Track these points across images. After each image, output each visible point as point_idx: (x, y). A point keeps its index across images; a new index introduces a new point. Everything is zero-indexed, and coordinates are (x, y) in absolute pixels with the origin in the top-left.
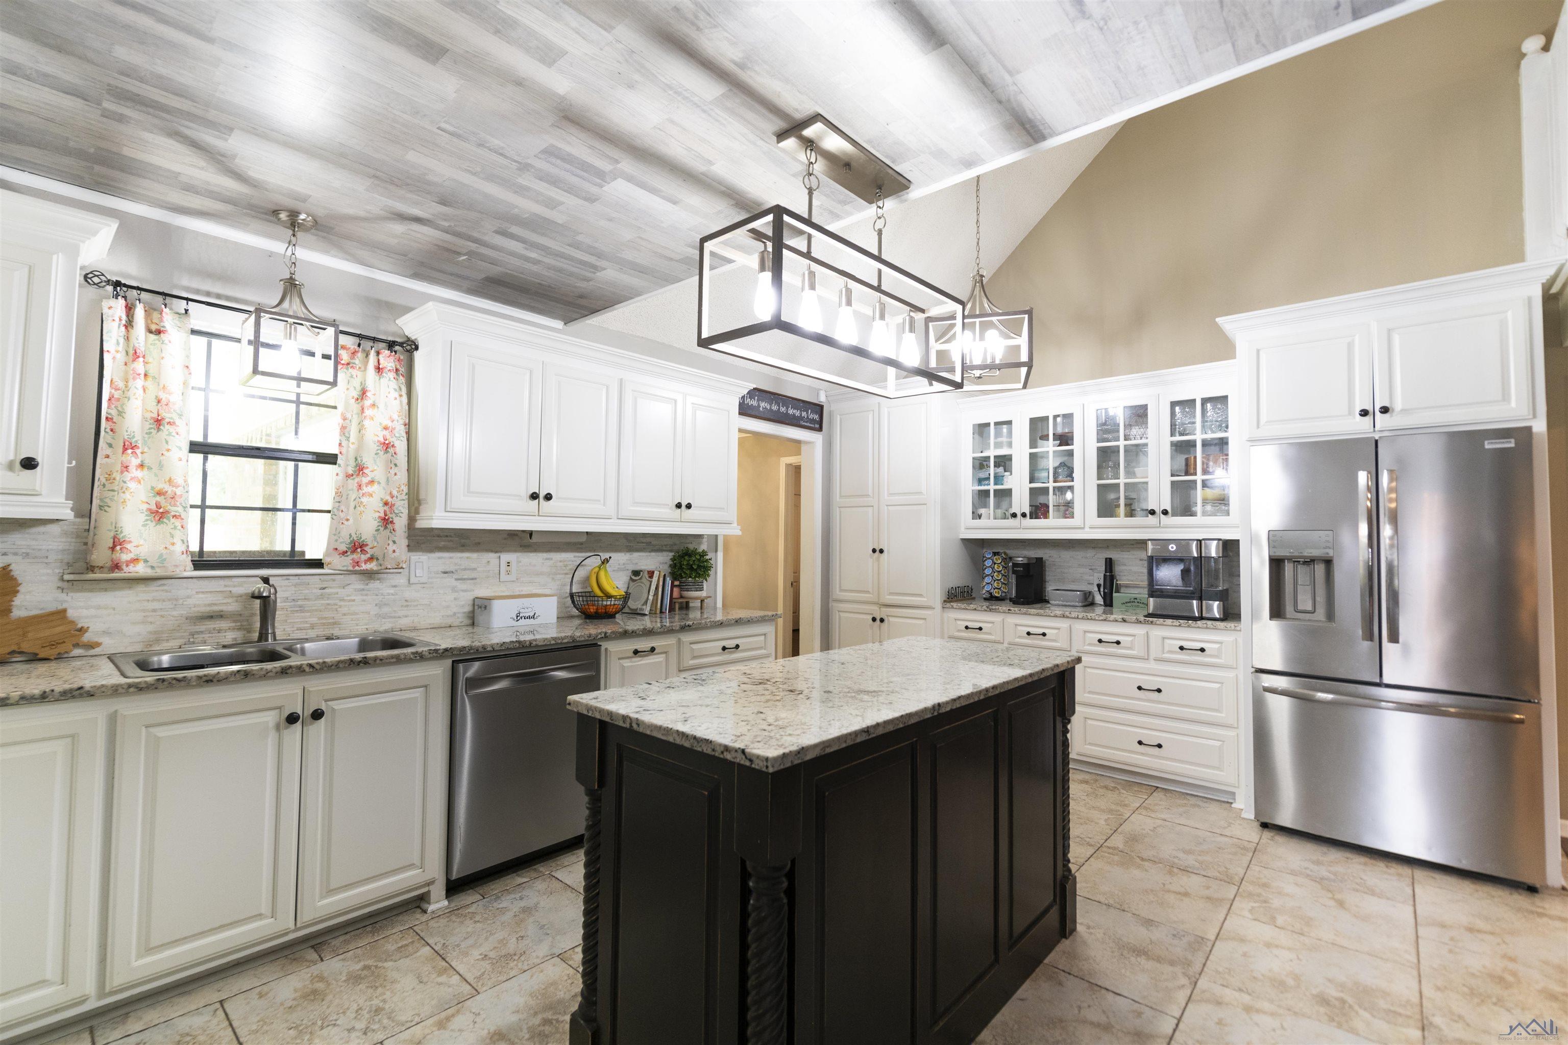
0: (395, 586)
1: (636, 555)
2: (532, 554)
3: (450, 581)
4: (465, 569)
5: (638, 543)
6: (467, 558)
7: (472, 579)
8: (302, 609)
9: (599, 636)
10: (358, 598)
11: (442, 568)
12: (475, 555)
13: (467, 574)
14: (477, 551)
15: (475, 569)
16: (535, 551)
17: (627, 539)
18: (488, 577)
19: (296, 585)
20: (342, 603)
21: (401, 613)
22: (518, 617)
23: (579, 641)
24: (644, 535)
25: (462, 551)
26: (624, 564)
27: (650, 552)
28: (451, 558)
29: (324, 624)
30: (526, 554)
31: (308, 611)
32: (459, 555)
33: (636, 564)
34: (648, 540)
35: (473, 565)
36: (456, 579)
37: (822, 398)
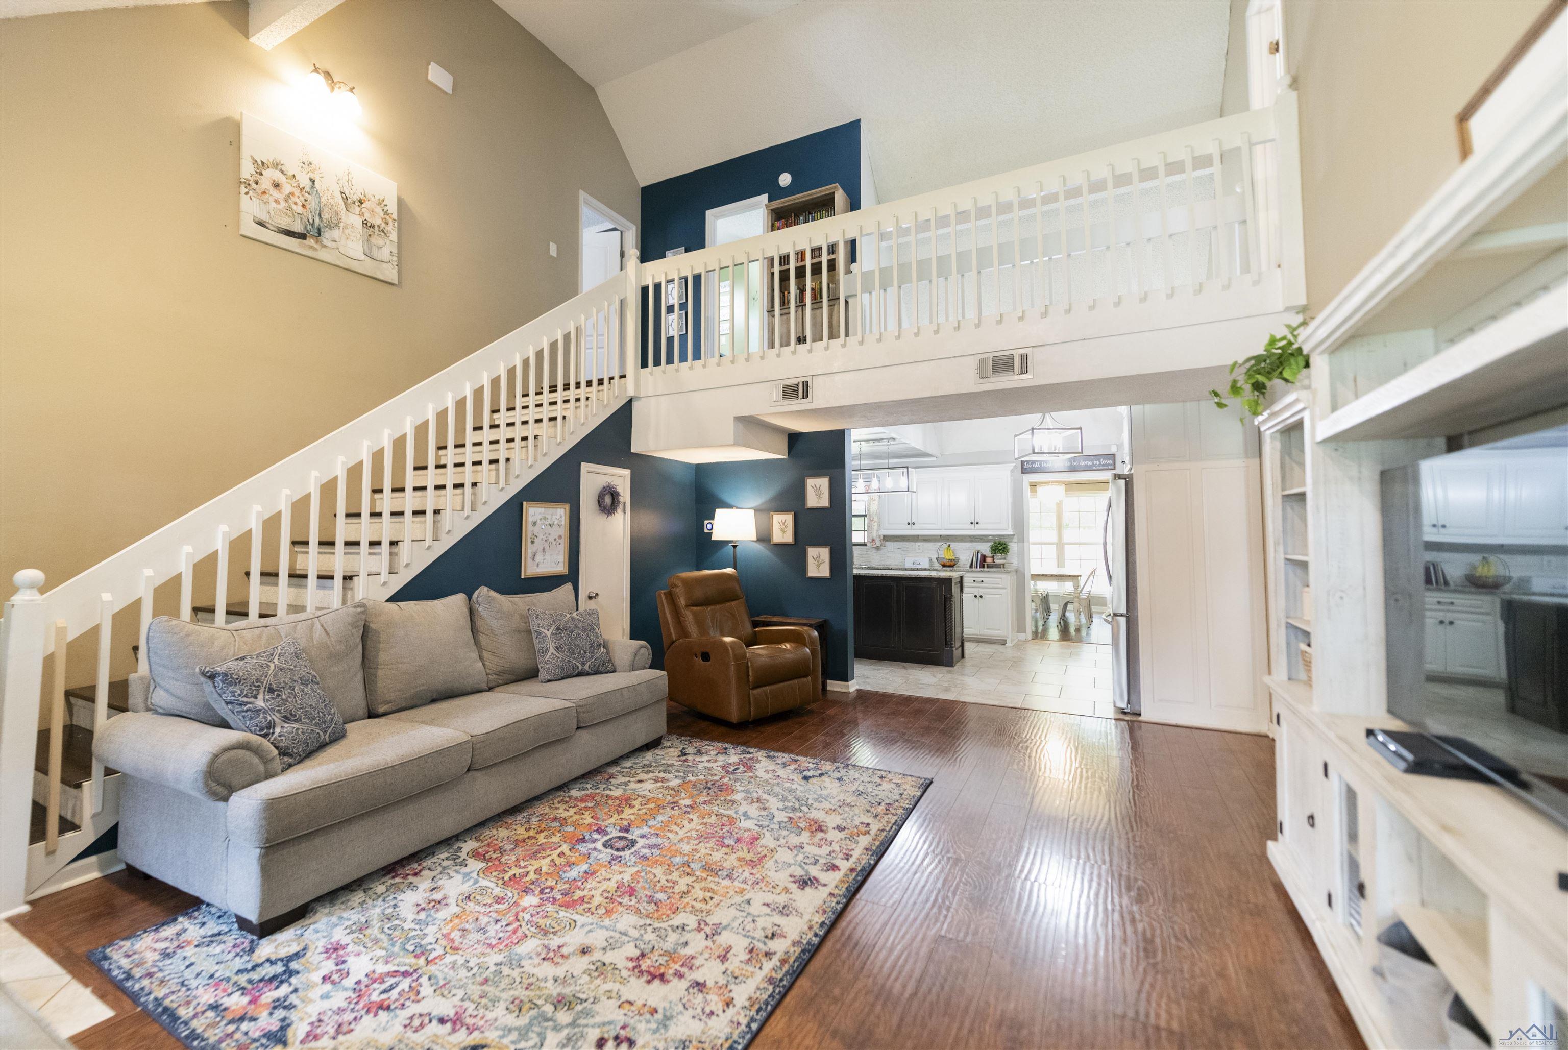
1: (975, 543)
3: (900, 551)
5: (977, 539)
7: (907, 551)
11: (898, 547)
13: (905, 549)
15: (908, 548)
16: (933, 542)
22: (914, 563)
24: (980, 536)
26: (971, 547)
27: (984, 542)
33: (975, 547)
34: (983, 537)
36: (902, 551)
37: (1113, 450)
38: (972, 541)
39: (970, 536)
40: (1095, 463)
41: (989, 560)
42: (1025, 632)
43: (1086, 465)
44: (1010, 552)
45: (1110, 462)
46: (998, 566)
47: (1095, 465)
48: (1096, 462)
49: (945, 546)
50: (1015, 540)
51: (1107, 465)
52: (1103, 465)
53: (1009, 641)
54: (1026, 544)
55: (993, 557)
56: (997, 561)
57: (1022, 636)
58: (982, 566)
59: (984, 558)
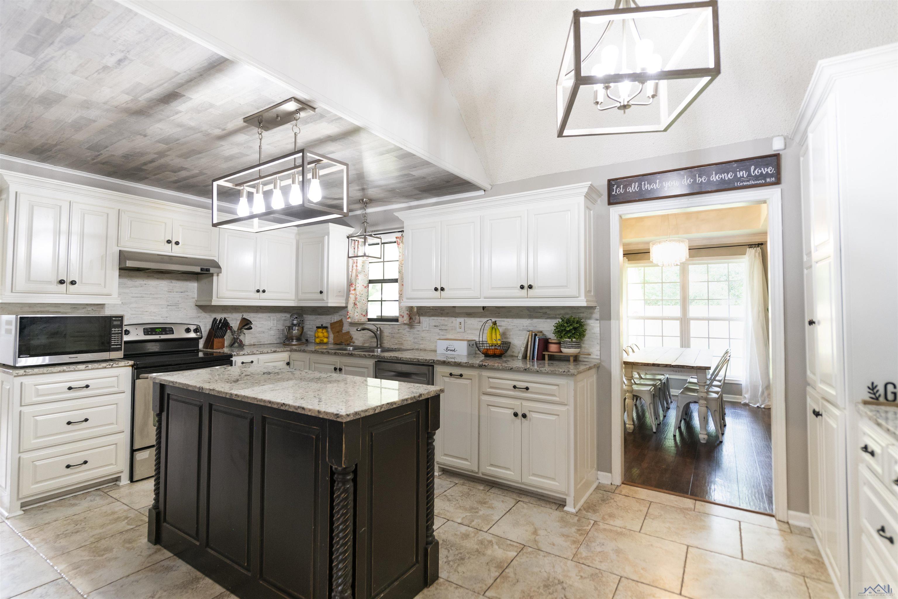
0: (419, 331)
1: (535, 320)
2: (472, 319)
3: (437, 330)
4: (443, 325)
5: (536, 312)
6: (444, 320)
7: (445, 330)
8: (393, 337)
9: (430, 362)
10: (408, 335)
11: (434, 324)
12: (446, 319)
13: (443, 327)
14: (448, 317)
15: (446, 325)
16: (474, 317)
17: (528, 310)
18: (452, 329)
19: (392, 328)
20: (404, 336)
21: (421, 343)
22: (447, 349)
23: (421, 362)
24: (541, 308)
25: (441, 317)
26: (527, 326)
27: (546, 319)
28: (437, 319)
29: (399, 344)
30: (469, 318)
31: (396, 338)
32: (440, 318)
33: (536, 326)
34: (544, 311)
35: (446, 323)
36: (439, 330)
37: (777, 145)
38: (531, 317)
39: (529, 309)
40: (740, 174)
41: (553, 348)
42: (609, 470)
43: (723, 181)
44: (588, 335)
45: (770, 170)
46: (566, 359)
47: (740, 180)
48: (742, 174)
49: (490, 323)
50: (597, 314)
51: (762, 176)
52: (757, 178)
53: (570, 501)
54: (613, 321)
55: (559, 343)
56: (566, 351)
57: (605, 478)
58: (541, 358)
59: (545, 343)
